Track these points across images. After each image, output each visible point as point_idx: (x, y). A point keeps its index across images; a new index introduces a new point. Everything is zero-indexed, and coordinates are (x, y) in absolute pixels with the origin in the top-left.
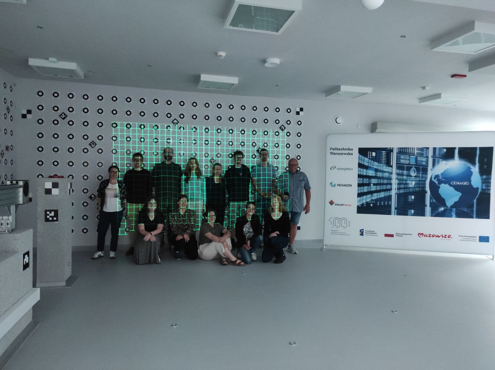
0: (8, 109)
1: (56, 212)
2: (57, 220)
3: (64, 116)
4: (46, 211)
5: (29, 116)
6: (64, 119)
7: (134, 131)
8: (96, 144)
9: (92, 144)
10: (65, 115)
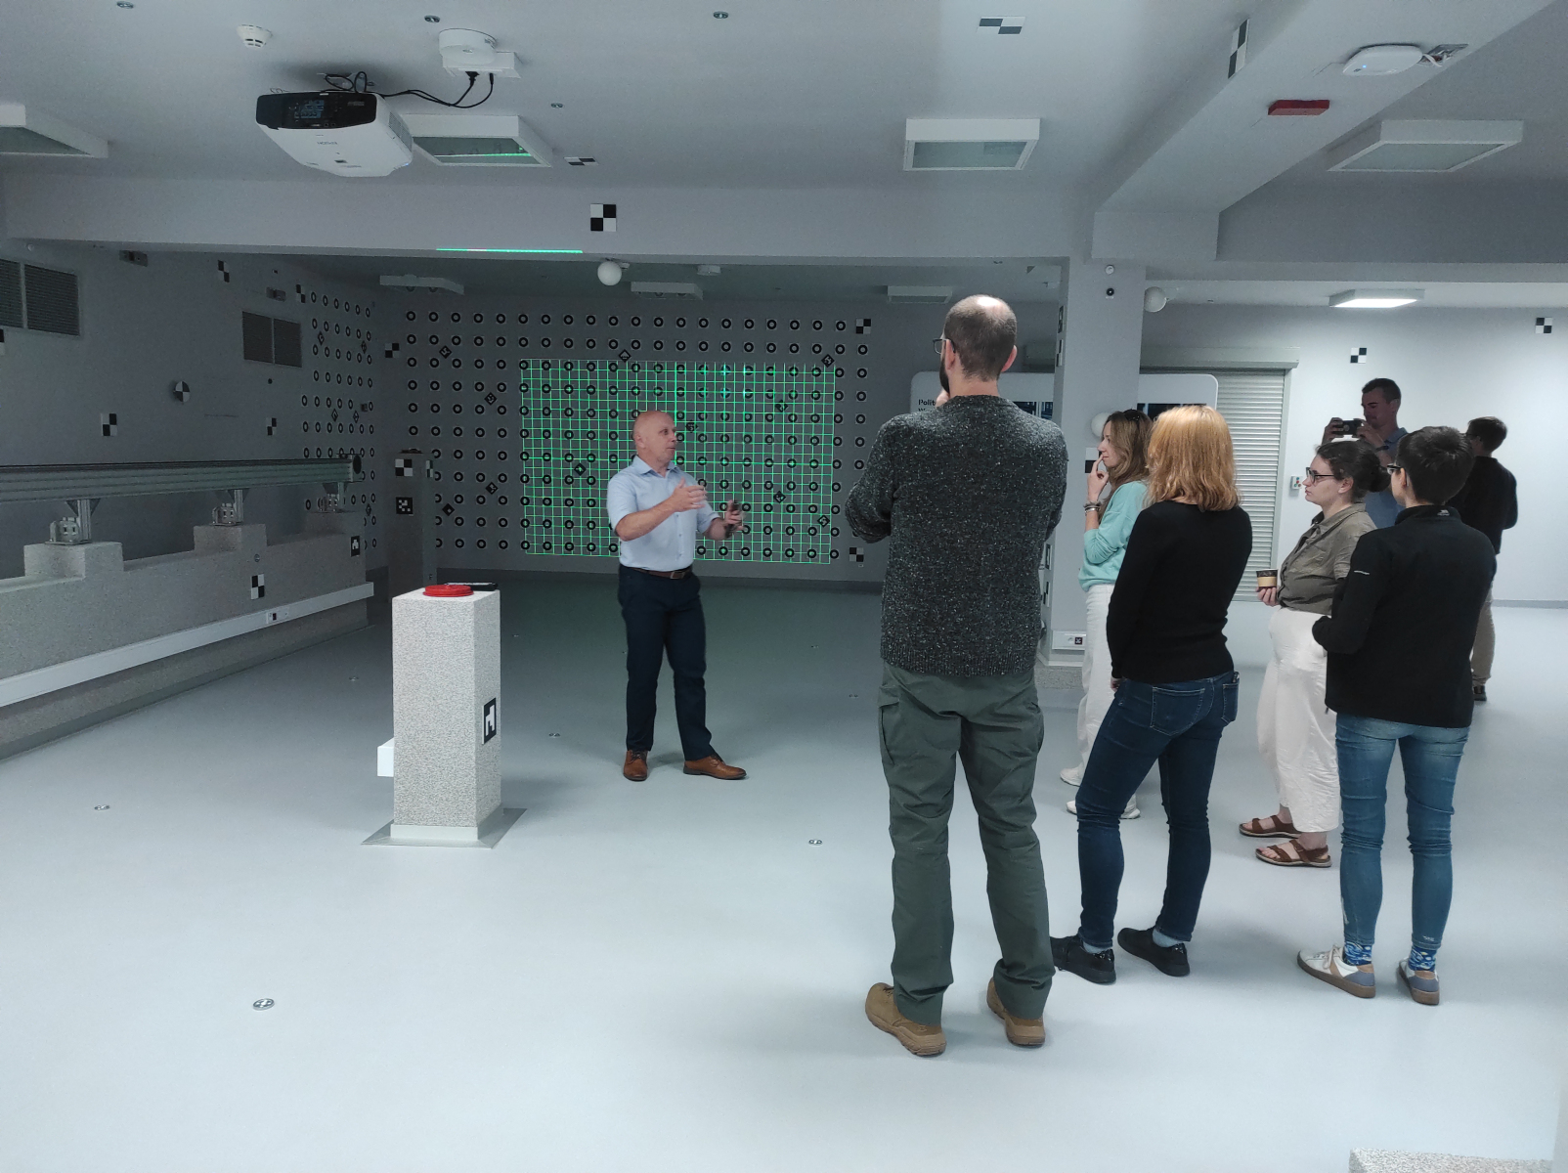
0: (364, 346)
1: (410, 500)
2: (411, 513)
3: (446, 352)
4: (398, 499)
5: (395, 354)
6: (446, 356)
7: (555, 375)
8: (495, 399)
9: (490, 398)
10: (448, 350)
